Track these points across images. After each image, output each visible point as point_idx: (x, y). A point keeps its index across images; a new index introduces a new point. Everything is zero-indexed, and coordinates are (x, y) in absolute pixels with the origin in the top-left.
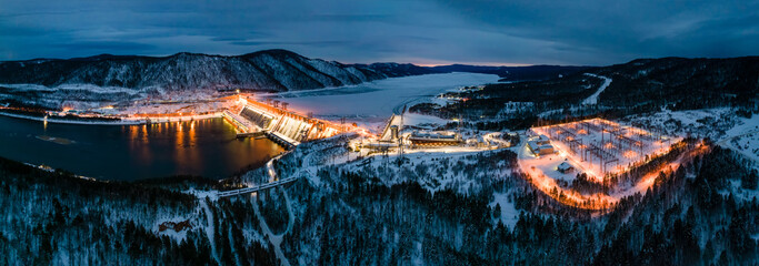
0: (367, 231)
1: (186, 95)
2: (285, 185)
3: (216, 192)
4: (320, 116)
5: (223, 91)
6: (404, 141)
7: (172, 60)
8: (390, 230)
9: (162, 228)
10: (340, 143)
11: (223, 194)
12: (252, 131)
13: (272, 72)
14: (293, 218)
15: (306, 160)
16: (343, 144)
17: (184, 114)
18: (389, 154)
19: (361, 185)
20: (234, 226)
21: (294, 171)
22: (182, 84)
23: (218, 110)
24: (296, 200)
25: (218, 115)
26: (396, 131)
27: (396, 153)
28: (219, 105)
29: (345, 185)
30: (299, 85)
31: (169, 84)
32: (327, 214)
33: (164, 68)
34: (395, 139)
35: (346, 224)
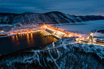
0: (78, 61)
1: (29, 26)
2: (57, 48)
3: (39, 50)
4: (68, 31)
5: (40, 24)
6: (93, 41)
7: (23, 15)
8: (85, 63)
9: (26, 61)
10: (73, 39)
11: (41, 51)
12: (48, 35)
13: (54, 18)
14: (59, 56)
15: (63, 42)
16: (74, 39)
17: (29, 31)
18: (88, 43)
19: (78, 50)
20: (44, 57)
21: (60, 45)
22: (27, 22)
23: (39, 29)
24: (60, 52)
25: (39, 31)
26: (91, 37)
27: (90, 44)
28: (39, 28)
29: (73, 50)
30: (62, 22)
31: (23, 22)
32: (68, 56)
33: (21, 17)
34: (90, 40)
35: (73, 59)
